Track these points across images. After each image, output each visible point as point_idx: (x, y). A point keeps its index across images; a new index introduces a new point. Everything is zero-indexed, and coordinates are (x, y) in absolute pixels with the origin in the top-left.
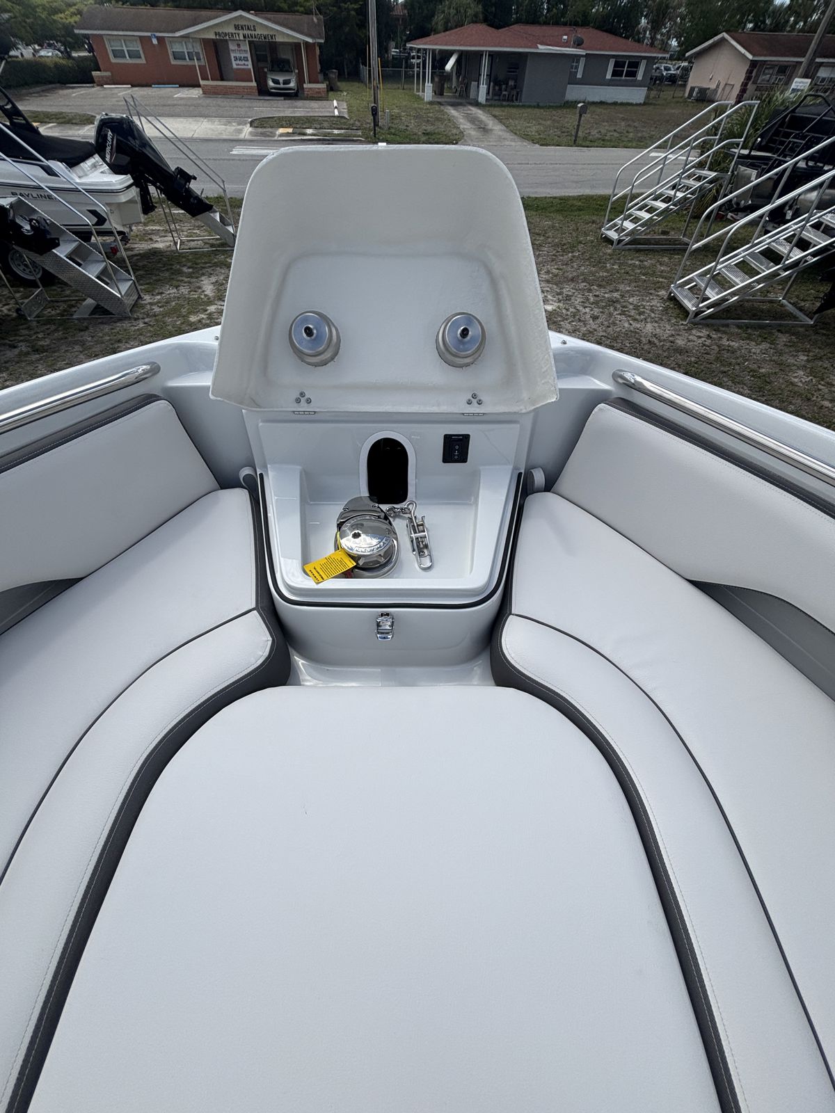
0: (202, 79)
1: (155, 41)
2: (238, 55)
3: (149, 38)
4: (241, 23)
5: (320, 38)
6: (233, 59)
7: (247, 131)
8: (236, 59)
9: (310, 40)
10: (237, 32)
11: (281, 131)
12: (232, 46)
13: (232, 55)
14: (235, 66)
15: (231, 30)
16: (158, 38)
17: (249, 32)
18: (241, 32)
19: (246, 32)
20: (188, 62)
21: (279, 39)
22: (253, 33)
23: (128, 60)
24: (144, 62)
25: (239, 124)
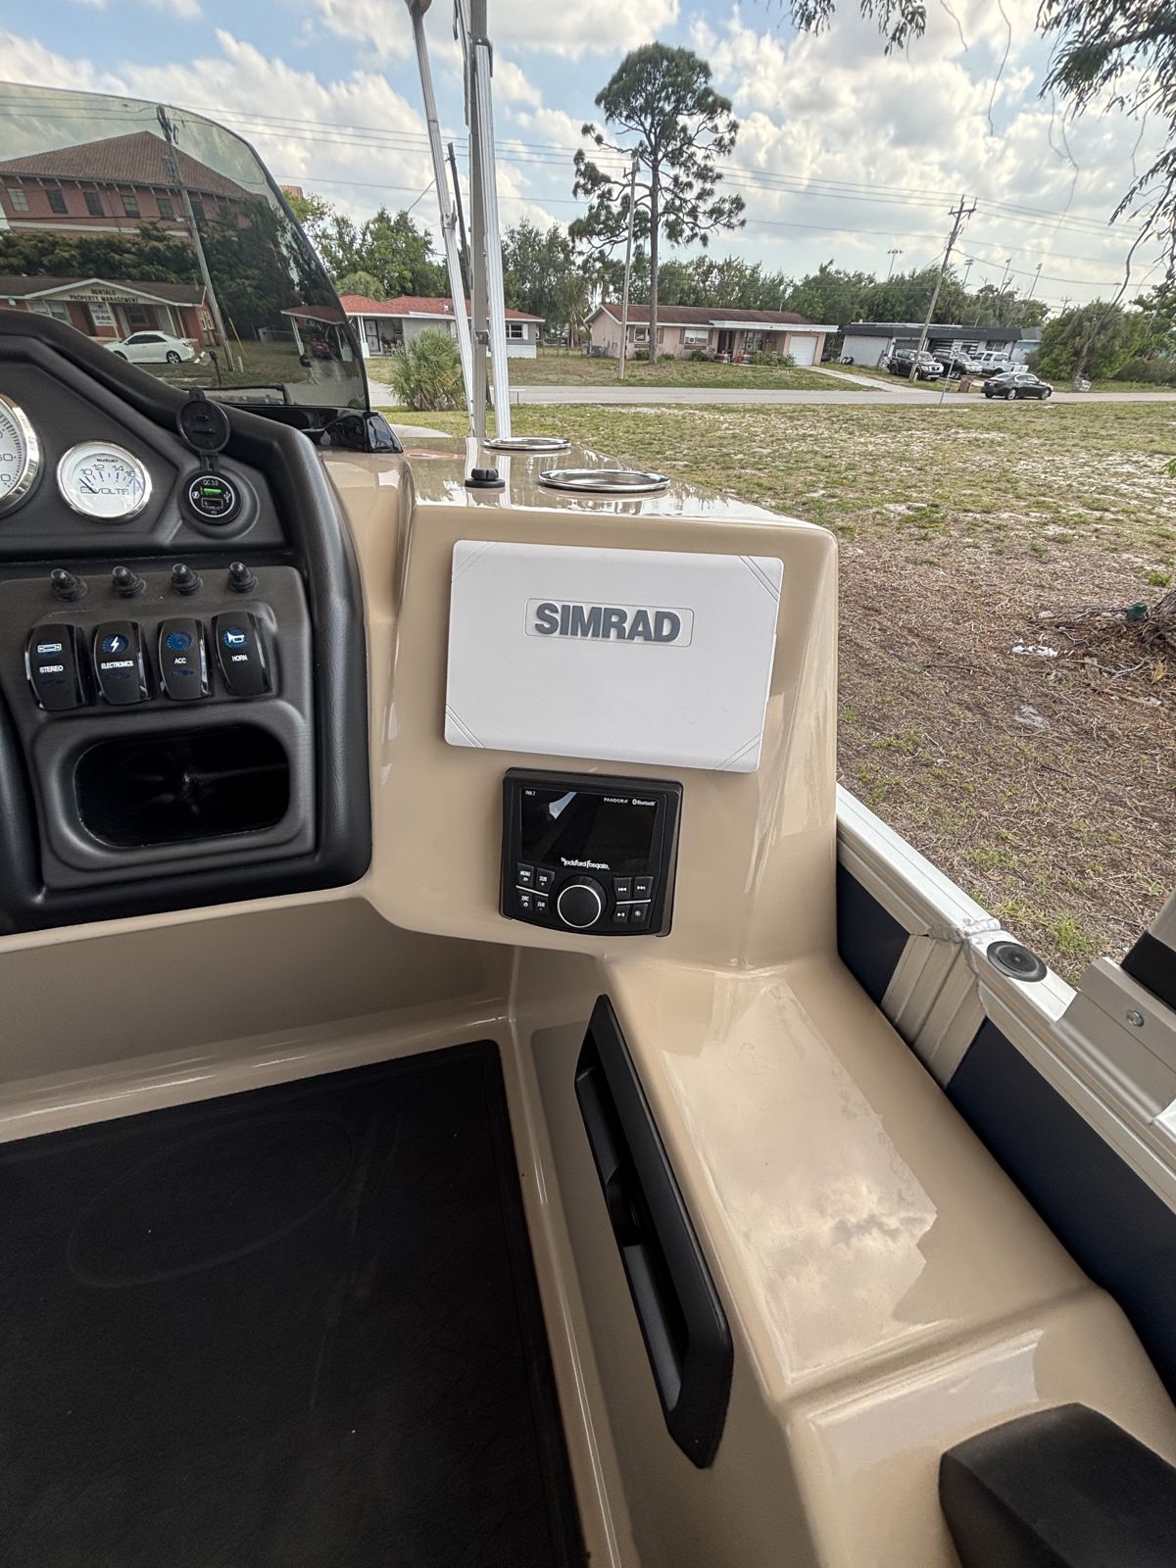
1: (13, 303)
2: (99, 315)
3: (6, 301)
4: (99, 288)
6: (95, 318)
8: (98, 318)
10: (95, 295)
12: (91, 307)
13: (94, 315)
15: (89, 294)
16: (16, 300)
17: (108, 296)
18: (100, 296)
19: (105, 296)
21: (141, 301)
22: (113, 296)
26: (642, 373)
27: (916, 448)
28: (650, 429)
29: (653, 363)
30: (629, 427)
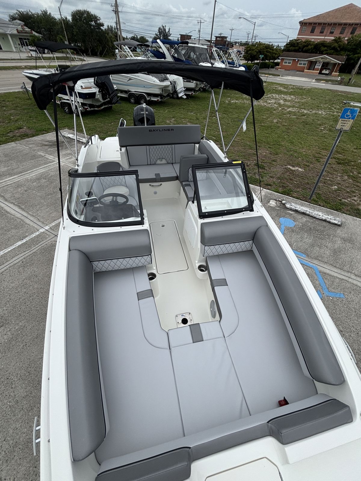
0: (306, 69)
1: (297, 60)
2: (318, 65)
3: (296, 60)
4: (323, 58)
5: (344, 62)
6: (316, 65)
7: (314, 81)
9: (340, 63)
11: (323, 81)
12: (317, 63)
14: (316, 67)
15: (320, 59)
18: (322, 60)
19: (324, 60)
20: (302, 65)
21: (331, 62)
22: (326, 60)
23: (287, 64)
24: (291, 65)
25: (312, 79)
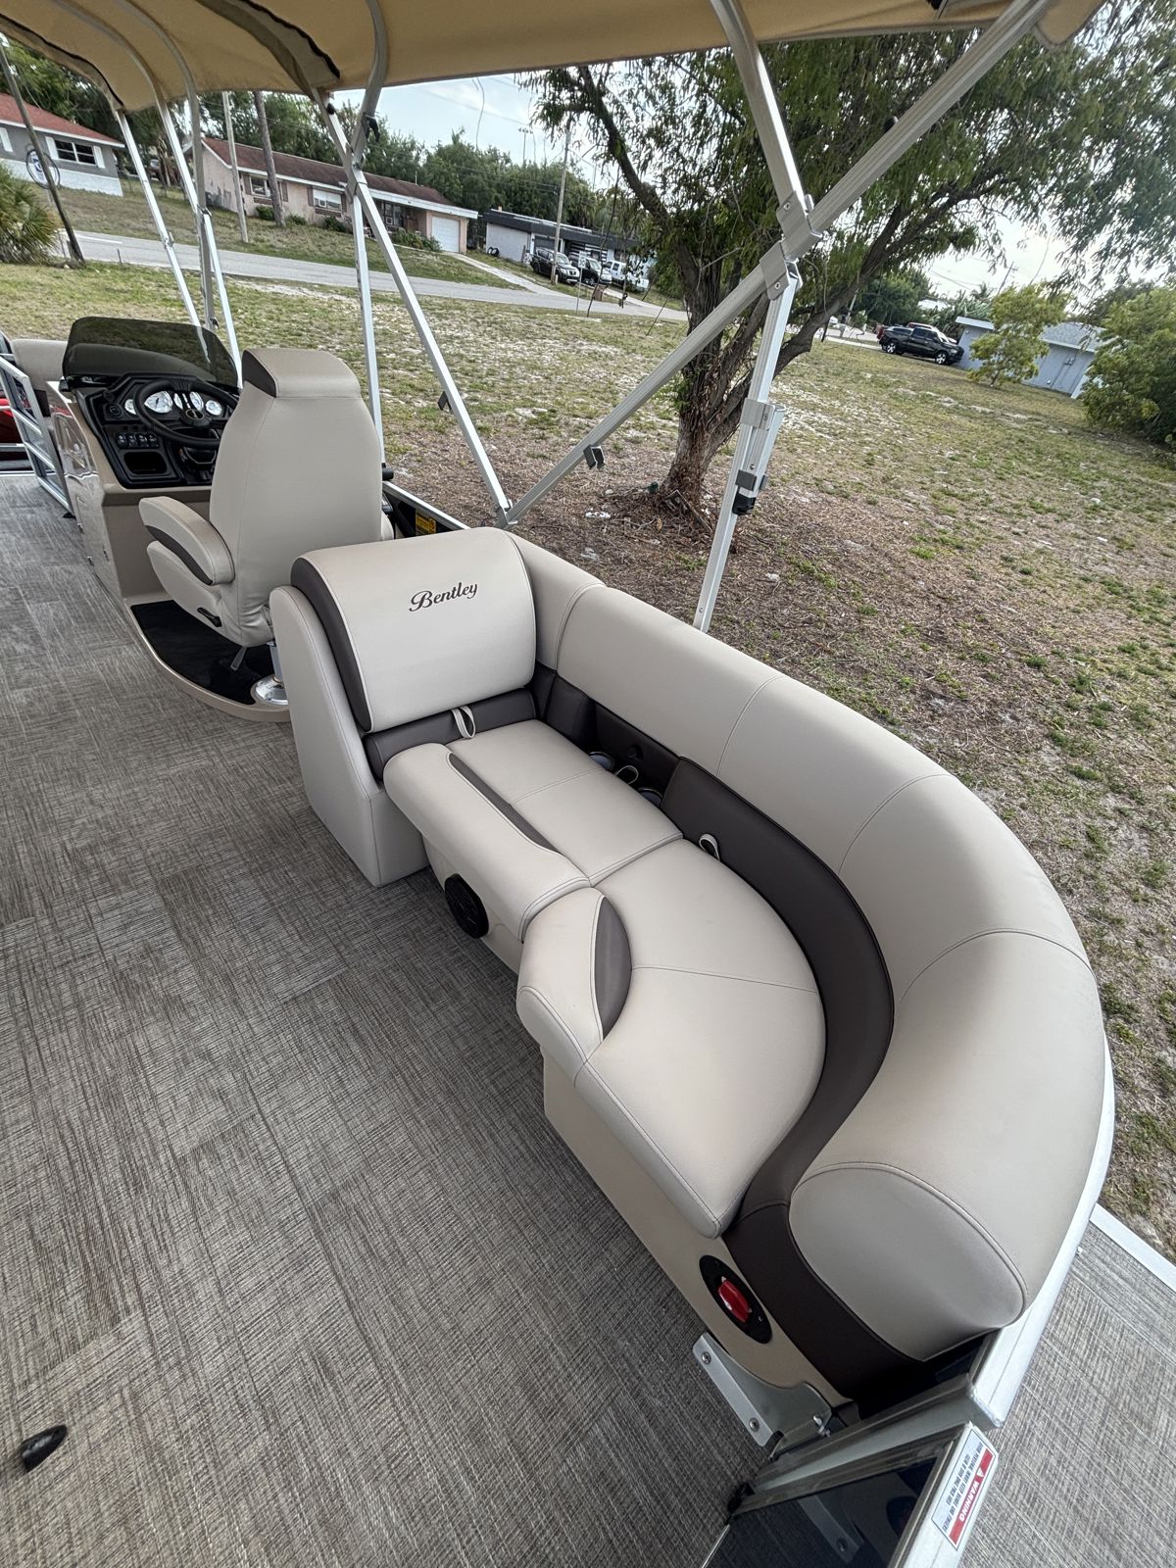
26: (271, 237)
27: (547, 357)
28: (295, 317)
29: (280, 226)
30: (271, 312)
